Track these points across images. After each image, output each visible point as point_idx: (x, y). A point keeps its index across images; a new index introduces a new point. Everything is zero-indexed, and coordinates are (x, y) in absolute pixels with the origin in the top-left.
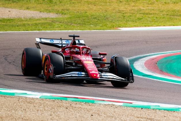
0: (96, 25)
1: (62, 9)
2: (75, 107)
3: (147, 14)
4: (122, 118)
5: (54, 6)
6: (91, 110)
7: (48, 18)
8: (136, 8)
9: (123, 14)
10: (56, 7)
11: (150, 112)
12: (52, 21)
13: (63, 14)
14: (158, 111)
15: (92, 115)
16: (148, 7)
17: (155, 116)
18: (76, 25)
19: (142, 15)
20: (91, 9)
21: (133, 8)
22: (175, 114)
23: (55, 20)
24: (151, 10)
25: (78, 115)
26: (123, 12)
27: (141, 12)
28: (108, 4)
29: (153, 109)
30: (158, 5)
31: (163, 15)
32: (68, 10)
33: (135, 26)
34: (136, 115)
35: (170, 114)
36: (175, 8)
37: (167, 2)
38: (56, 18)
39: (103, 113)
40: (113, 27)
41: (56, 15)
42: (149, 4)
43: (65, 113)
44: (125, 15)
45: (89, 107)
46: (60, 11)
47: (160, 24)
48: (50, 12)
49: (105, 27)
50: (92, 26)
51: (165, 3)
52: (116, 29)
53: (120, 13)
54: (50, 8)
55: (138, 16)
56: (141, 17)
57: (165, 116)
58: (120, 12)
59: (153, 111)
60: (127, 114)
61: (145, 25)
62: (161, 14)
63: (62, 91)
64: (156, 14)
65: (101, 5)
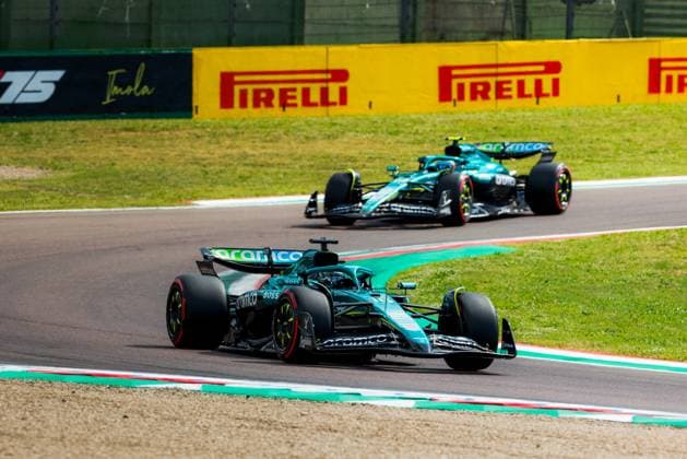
0: (137, 194)
1: (55, 158)
2: (84, 398)
3: (262, 166)
4: (199, 423)
5: (34, 149)
6: (124, 403)
7: (19, 180)
8: (235, 151)
9: (205, 166)
10: (39, 153)
11: (266, 404)
12: (30, 187)
13: (55, 168)
14: (285, 401)
15: (125, 417)
16: (264, 148)
17: (279, 415)
18: (87, 196)
19: (250, 168)
20: (125, 156)
21: (229, 151)
22: (329, 408)
23: (37, 184)
24: (271, 156)
25: (91, 416)
26: (205, 162)
27: (247, 162)
28: (167, 143)
29: (275, 398)
30: (289, 143)
31: (301, 167)
32: (68, 159)
33: (233, 196)
34: (232, 413)
35: (316, 409)
36: (331, 150)
37: (311, 136)
38: (40, 180)
39: (152, 410)
40: (178, 199)
41: (40, 171)
42: (266, 141)
43: (58, 414)
44: (207, 169)
45: (120, 397)
46: (49, 162)
47: (293, 190)
48: (24, 164)
49: (159, 201)
50: (127, 196)
51: (307, 138)
52: (186, 205)
53: (197, 163)
54: (25, 155)
55: (241, 170)
56: (248, 174)
57: (302, 415)
58: (196, 161)
59: (277, 403)
60: (212, 410)
61: (258, 192)
62: (297, 166)
63: (53, 360)
64: (284, 164)
65: (150, 146)
